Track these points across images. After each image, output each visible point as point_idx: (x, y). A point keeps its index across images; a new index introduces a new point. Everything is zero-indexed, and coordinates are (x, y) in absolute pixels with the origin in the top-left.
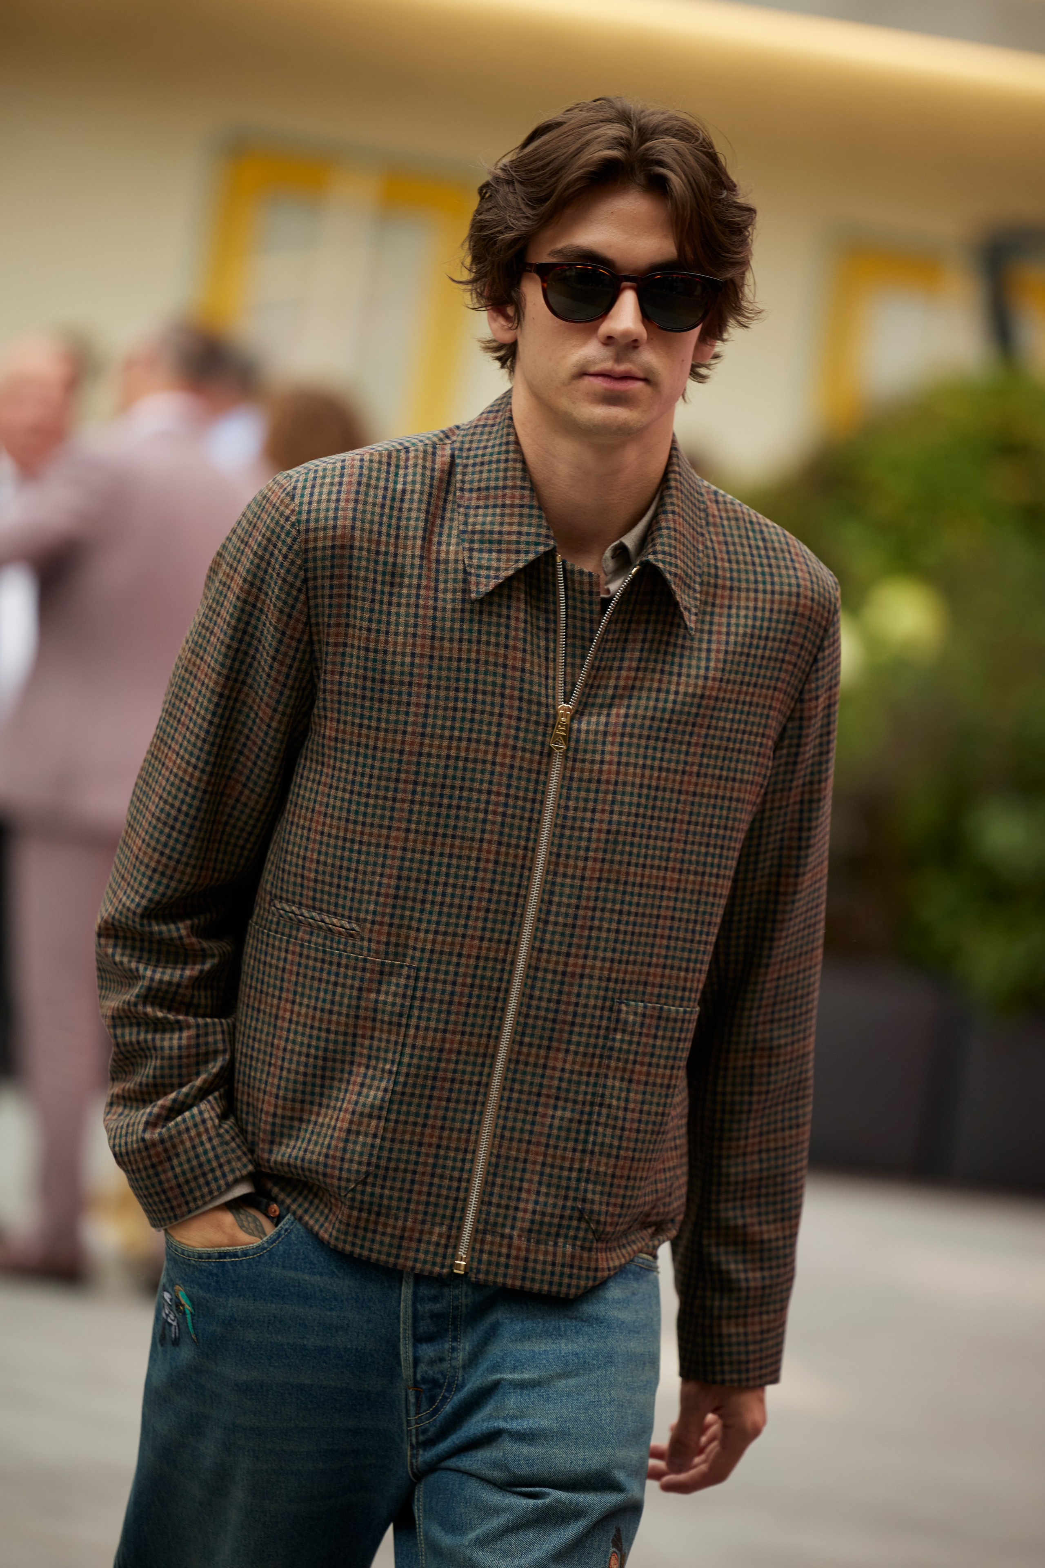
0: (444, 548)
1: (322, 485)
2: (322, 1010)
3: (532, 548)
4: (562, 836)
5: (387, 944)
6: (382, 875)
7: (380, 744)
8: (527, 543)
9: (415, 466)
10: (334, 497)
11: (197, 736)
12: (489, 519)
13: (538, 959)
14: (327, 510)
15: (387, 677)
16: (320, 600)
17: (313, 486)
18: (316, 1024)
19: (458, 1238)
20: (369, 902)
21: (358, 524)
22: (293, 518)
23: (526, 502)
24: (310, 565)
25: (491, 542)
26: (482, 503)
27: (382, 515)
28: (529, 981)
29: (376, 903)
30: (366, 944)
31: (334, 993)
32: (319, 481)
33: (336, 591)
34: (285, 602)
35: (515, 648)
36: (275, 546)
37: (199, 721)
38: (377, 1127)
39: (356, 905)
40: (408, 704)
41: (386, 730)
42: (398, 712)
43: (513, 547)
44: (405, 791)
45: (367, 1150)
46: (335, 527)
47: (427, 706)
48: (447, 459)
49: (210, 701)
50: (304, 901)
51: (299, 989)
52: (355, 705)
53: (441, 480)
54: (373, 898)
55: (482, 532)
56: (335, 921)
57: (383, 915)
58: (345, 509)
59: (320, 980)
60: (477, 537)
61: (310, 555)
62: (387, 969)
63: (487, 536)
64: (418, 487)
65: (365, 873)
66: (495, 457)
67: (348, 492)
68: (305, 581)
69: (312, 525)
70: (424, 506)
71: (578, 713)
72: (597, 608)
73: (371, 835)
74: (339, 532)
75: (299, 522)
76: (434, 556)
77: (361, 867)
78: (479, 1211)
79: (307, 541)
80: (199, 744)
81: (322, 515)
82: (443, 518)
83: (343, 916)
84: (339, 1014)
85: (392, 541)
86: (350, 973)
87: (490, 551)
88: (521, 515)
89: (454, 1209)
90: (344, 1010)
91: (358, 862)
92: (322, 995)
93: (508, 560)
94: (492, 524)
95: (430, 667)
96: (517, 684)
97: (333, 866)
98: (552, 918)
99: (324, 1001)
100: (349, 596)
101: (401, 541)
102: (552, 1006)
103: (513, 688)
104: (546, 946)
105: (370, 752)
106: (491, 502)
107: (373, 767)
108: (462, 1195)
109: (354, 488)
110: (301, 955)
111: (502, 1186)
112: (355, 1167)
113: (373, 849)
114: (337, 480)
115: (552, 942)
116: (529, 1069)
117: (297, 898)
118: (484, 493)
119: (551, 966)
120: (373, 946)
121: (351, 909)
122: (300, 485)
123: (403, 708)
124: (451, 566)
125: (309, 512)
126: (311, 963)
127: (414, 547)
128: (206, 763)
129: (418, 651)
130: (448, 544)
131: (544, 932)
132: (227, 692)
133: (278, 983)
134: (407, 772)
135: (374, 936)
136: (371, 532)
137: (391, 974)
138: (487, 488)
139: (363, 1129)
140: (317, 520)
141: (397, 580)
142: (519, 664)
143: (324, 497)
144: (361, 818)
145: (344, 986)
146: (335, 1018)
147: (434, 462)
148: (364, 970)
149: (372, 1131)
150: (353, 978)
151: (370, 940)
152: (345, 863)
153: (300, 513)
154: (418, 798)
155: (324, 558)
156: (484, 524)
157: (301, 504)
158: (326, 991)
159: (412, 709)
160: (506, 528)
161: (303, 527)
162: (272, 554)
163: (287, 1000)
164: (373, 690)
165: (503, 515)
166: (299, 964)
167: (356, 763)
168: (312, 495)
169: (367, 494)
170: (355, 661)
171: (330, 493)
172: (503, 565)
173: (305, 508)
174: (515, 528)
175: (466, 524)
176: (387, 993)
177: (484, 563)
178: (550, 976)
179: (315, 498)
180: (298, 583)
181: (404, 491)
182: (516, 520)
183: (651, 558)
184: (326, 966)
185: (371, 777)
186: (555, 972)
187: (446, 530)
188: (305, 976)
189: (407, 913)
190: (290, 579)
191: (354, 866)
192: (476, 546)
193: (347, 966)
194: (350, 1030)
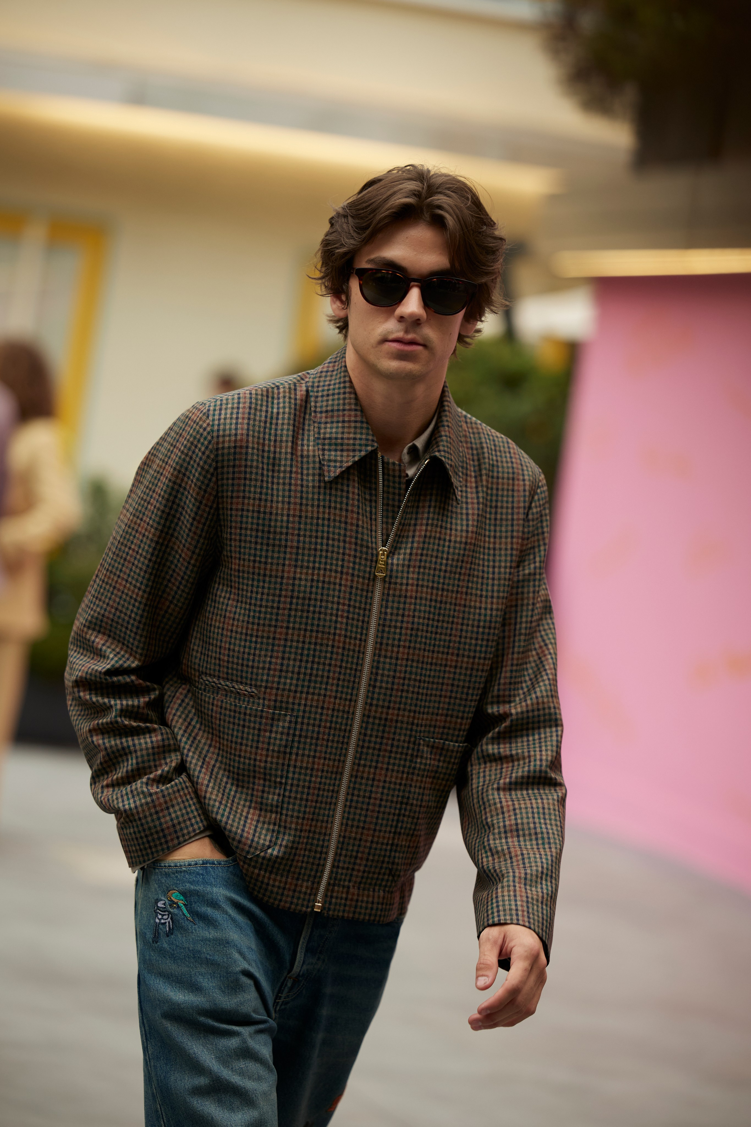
0: (305, 448)
1: (226, 409)
2: (236, 743)
3: (363, 448)
4: (383, 631)
5: (275, 701)
6: (271, 657)
7: (268, 573)
8: (360, 445)
9: (284, 397)
10: (234, 416)
11: (141, 569)
12: (334, 430)
13: (370, 711)
14: (231, 424)
15: (272, 530)
16: (225, 482)
17: (221, 410)
18: (233, 751)
19: (318, 889)
20: (263, 675)
21: (251, 433)
22: (209, 429)
23: (359, 419)
24: (220, 458)
25: (336, 444)
26: (329, 420)
27: (265, 428)
28: (364, 725)
29: (268, 675)
30: (261, 701)
31: (243, 732)
32: (224, 407)
33: (236, 475)
34: (203, 482)
35: (352, 511)
36: (196, 446)
37: (142, 559)
38: (276, 818)
39: (254, 677)
40: (286, 546)
41: (272, 564)
42: (279, 552)
43: (351, 447)
44: (285, 603)
46: (236, 435)
47: (298, 548)
48: (304, 393)
49: (149, 546)
50: (221, 675)
51: (222, 729)
52: (250, 548)
53: (301, 406)
54: (266, 671)
55: (330, 438)
56: (241, 687)
57: (273, 682)
58: (242, 424)
59: (234, 724)
60: (327, 442)
61: (220, 452)
62: (276, 717)
63: (333, 441)
64: (287, 410)
65: (260, 656)
66: (336, 391)
67: (244, 413)
68: (216, 468)
69: (221, 433)
70: (292, 422)
71: (391, 554)
72: (403, 486)
73: (263, 631)
74: (239, 437)
75: (212, 431)
76: (299, 453)
77: (257, 652)
78: (331, 872)
79: (218, 443)
80: (142, 574)
81: (228, 427)
82: (303, 430)
83: (246, 684)
84: (246, 745)
85: (272, 443)
86: (252, 719)
87: (336, 450)
88: (355, 427)
89: (317, 871)
90: (249, 743)
91: (255, 648)
92: (235, 733)
93: (348, 456)
94: (337, 433)
95: (300, 523)
96: (354, 534)
97: (239, 652)
98: (378, 684)
99: (237, 737)
100: (245, 479)
101: (278, 444)
102: (379, 740)
103: (351, 537)
104: (375, 702)
105: (261, 578)
106: (335, 419)
107: (263, 587)
108: (322, 862)
109: (247, 410)
110: (222, 708)
111: (346, 856)
112: (262, 842)
113: (265, 640)
114: (236, 405)
115: (378, 700)
116: (364, 781)
117: (217, 673)
118: (330, 414)
119: (378, 715)
120: (266, 702)
121: (251, 679)
122: (212, 408)
123: (283, 549)
124: (311, 459)
125: (219, 425)
126: (228, 712)
127: (286, 447)
128: (147, 586)
129: (292, 512)
130: (308, 446)
131: (373, 693)
132: (161, 541)
134: (286, 590)
135: (267, 696)
136: (259, 438)
137: (279, 720)
138: (332, 411)
139: (267, 820)
140: (224, 430)
141: (277, 468)
142: (355, 522)
143: (228, 416)
144: (256, 621)
145: (249, 727)
146: (244, 748)
147: (296, 394)
148: (261, 717)
149: (272, 820)
150: (255, 722)
151: (264, 699)
152: (247, 650)
153: (213, 425)
154: (294, 607)
155: (229, 454)
156: (331, 433)
157: (213, 420)
158: (238, 731)
159: (288, 550)
160: (346, 436)
161: (215, 434)
162: (194, 452)
163: (214, 735)
164: (262, 538)
165: (343, 427)
166: (221, 713)
167: (252, 586)
168: (220, 414)
169: (255, 415)
170: (250, 520)
171: (232, 414)
172: (345, 459)
173: (216, 422)
174: (352, 436)
175: (319, 433)
176: (276, 732)
177: (332, 458)
178: (377, 721)
179: (223, 416)
180: (212, 470)
181: (278, 413)
182: (352, 430)
183: (437, 454)
184: (237, 715)
185: (263, 594)
186: (380, 719)
187: (306, 437)
188: (225, 721)
189: (288, 681)
190: (206, 467)
191: (252, 651)
192: (327, 447)
193: (250, 715)
194: (253, 757)
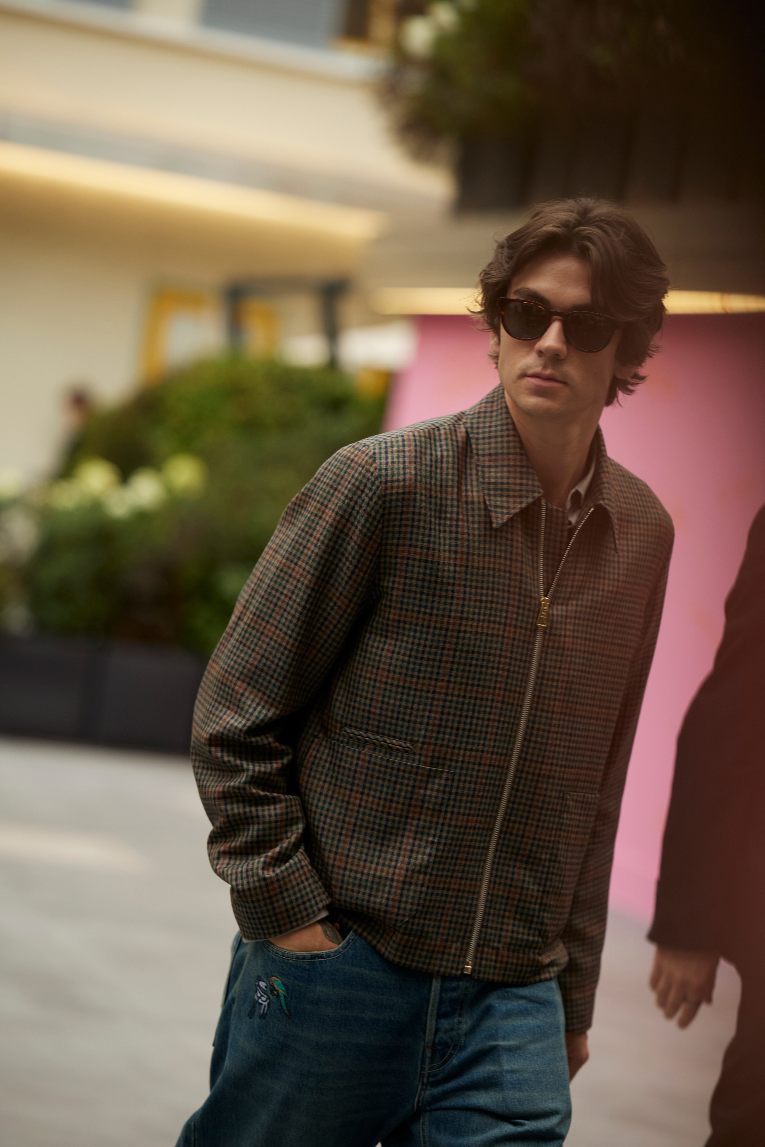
0: (470, 494)
1: (392, 452)
2: (385, 800)
5: (433, 757)
6: (430, 711)
7: (432, 624)
9: (446, 439)
10: (401, 460)
12: (499, 475)
13: (523, 765)
14: (399, 469)
15: (439, 580)
16: (391, 529)
17: (386, 453)
18: (380, 809)
19: (467, 950)
20: (420, 729)
21: (418, 478)
23: (524, 463)
24: (388, 505)
25: (502, 490)
26: (493, 464)
28: (517, 780)
29: (426, 730)
30: (416, 757)
31: (394, 789)
32: (389, 449)
35: (516, 560)
36: (362, 491)
37: (295, 606)
38: (424, 880)
39: (411, 731)
40: (452, 598)
41: (437, 615)
42: (445, 603)
45: (417, 895)
46: (404, 480)
47: (464, 599)
48: (464, 435)
49: (304, 592)
50: (370, 728)
51: (368, 785)
54: (424, 726)
55: (495, 483)
56: (394, 741)
57: (431, 738)
58: (409, 468)
59: (384, 779)
61: (388, 498)
62: (432, 774)
63: (499, 486)
64: (451, 453)
65: (418, 710)
66: (499, 433)
67: (410, 457)
69: (389, 478)
70: (456, 466)
72: (566, 534)
73: (423, 684)
74: (407, 483)
75: (380, 476)
76: (464, 500)
77: (415, 706)
78: (481, 932)
80: (294, 621)
81: (396, 471)
82: (466, 474)
83: (400, 739)
84: (398, 802)
85: (438, 489)
86: (406, 775)
87: (502, 496)
88: (521, 472)
89: (465, 931)
90: (401, 800)
91: (413, 702)
92: (385, 789)
93: (515, 502)
94: (502, 478)
95: (466, 573)
96: (518, 584)
97: (394, 705)
99: (387, 793)
100: (412, 526)
101: (444, 489)
103: (515, 587)
105: (425, 630)
106: (499, 463)
107: (426, 639)
108: (470, 922)
109: (413, 454)
110: (369, 762)
111: (494, 915)
112: (409, 906)
113: (424, 694)
114: (401, 448)
116: (513, 838)
117: (364, 726)
118: (494, 457)
120: (424, 758)
121: (407, 734)
123: (449, 601)
124: (476, 506)
125: (387, 469)
126: (377, 768)
127: (452, 493)
128: (298, 634)
129: (458, 562)
130: (472, 491)
132: (317, 587)
133: (350, 780)
134: (450, 643)
135: (424, 752)
136: (426, 483)
137: (435, 777)
138: (496, 454)
139: (414, 881)
141: (443, 515)
142: (518, 571)
143: (395, 460)
144: (416, 673)
145: (402, 784)
146: (394, 805)
148: (416, 774)
149: (420, 882)
150: (409, 779)
151: (420, 755)
152: (403, 703)
153: (381, 470)
155: (397, 500)
156: (496, 478)
157: (381, 464)
158: (388, 787)
159: (455, 601)
160: (512, 481)
162: (359, 497)
163: (357, 792)
164: (429, 588)
165: (508, 472)
166: (368, 768)
167: (414, 637)
168: (386, 458)
169: (421, 458)
170: (416, 569)
171: (398, 457)
172: (511, 505)
173: (384, 467)
174: (518, 481)
175: (484, 478)
176: (432, 790)
177: (499, 504)
179: (390, 460)
181: (442, 456)
182: (518, 475)
183: (602, 502)
184: (389, 770)
185: (425, 646)
187: (469, 482)
188: (372, 776)
191: (410, 705)
192: (492, 493)
193: (404, 771)
194: (404, 814)
